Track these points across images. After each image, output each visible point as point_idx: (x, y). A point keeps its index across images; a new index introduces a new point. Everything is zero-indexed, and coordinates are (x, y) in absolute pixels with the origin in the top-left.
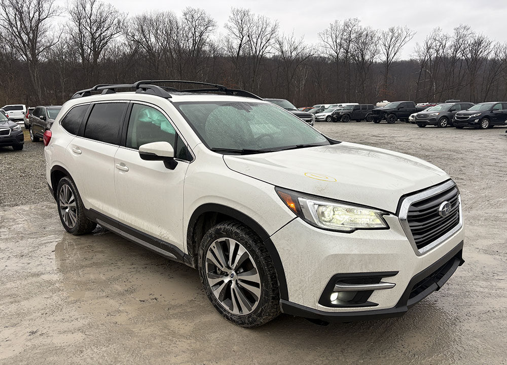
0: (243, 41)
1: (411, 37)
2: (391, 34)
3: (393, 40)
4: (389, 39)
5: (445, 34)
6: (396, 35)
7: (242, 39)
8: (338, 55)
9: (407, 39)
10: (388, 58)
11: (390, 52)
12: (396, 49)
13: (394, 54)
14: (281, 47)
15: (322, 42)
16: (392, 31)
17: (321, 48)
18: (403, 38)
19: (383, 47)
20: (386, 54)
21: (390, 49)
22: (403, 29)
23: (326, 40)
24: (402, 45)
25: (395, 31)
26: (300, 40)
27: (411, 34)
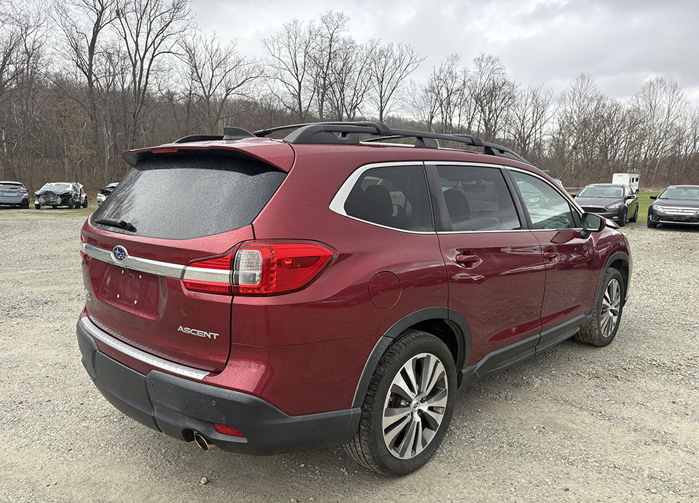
0: (103, 18)
1: (415, 65)
7: (101, 13)
8: (300, 84)
9: (410, 69)
14: (192, 58)
15: (270, 57)
18: (404, 66)
23: (277, 55)
24: (402, 77)
26: (229, 47)
27: (417, 59)
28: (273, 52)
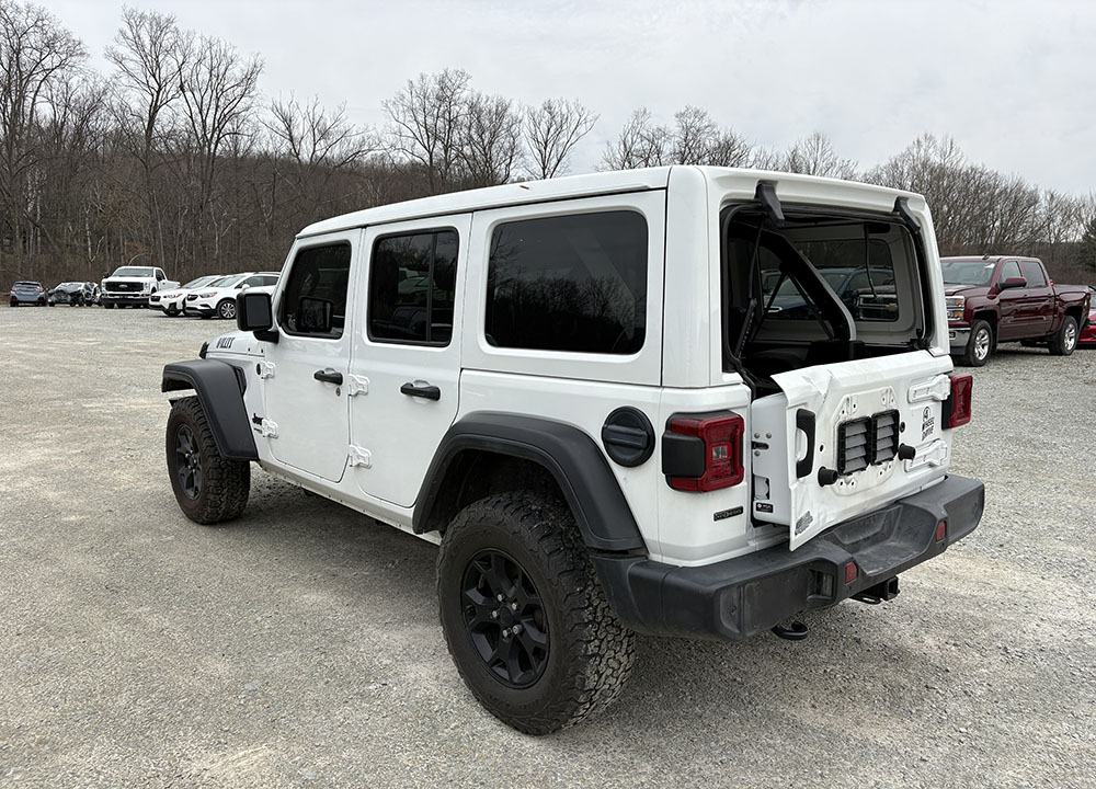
1: (588, 125)
2: (547, 116)
3: (552, 130)
4: (544, 127)
5: (662, 126)
6: (558, 119)
7: (158, 93)
8: (431, 154)
9: (581, 130)
10: (544, 169)
11: (548, 154)
12: (561, 150)
13: (554, 161)
14: (289, 128)
15: (394, 124)
16: (549, 108)
17: (391, 136)
18: (573, 127)
19: (532, 142)
20: (540, 157)
21: (548, 150)
22: (572, 107)
23: (401, 119)
24: (572, 141)
25: (556, 110)
26: (335, 113)
27: (589, 118)
28: (396, 116)
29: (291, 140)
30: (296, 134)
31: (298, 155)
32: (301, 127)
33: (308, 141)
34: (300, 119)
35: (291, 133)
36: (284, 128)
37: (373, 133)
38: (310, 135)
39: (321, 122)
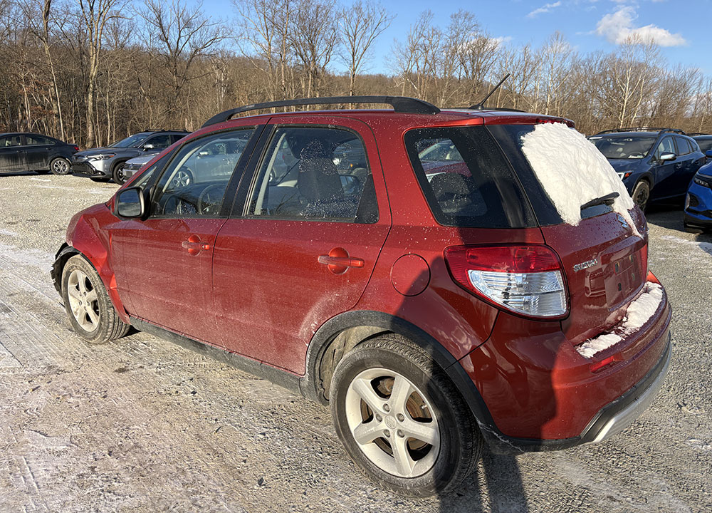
1: (387, 23)
2: (356, 16)
3: (360, 26)
4: (353, 24)
5: (435, 26)
8: (269, 44)
9: (381, 27)
10: (353, 56)
11: (356, 45)
12: (367, 41)
13: (361, 50)
17: (238, 28)
18: (376, 24)
19: (345, 35)
20: (350, 47)
21: (357, 41)
22: (376, 8)
23: (246, 14)
24: (375, 34)
25: (363, 10)
27: (389, 17)
28: (242, 12)
29: (161, 27)
30: (165, 23)
31: (167, 39)
32: (169, 17)
33: (176, 28)
34: (168, 10)
35: (160, 21)
36: (155, 18)
37: (225, 24)
38: (176, 23)
39: (185, 14)
